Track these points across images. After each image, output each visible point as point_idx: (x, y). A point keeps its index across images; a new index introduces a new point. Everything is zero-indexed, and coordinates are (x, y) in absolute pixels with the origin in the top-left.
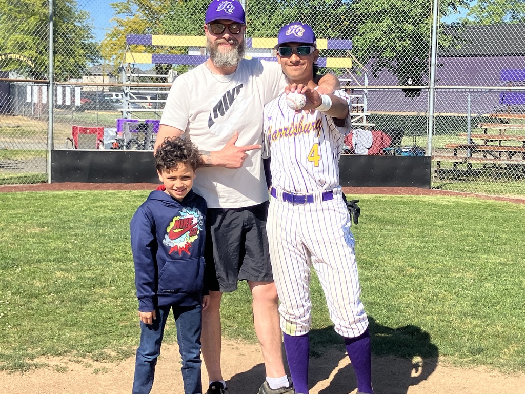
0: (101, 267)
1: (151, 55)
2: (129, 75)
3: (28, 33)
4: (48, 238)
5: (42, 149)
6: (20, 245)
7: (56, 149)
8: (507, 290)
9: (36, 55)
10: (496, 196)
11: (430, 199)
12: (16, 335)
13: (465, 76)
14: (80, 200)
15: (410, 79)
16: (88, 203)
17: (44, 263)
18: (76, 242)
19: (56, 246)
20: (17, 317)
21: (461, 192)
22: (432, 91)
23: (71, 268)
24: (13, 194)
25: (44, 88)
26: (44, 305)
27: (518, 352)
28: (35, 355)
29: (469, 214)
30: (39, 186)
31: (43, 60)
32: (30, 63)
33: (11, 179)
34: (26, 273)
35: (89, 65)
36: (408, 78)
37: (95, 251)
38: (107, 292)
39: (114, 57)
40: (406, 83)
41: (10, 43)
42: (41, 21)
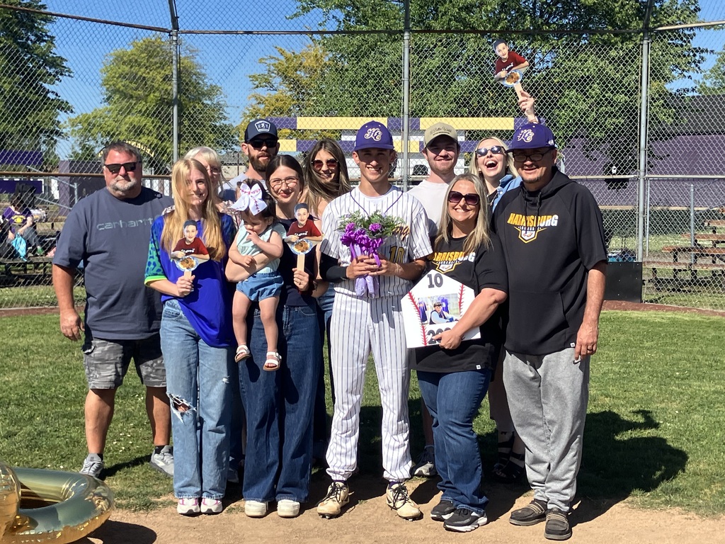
1: (295, 142)
3: (145, 113)
9: (155, 141)
10: (723, 311)
11: (640, 316)
13: (683, 163)
15: (614, 167)
21: (680, 307)
22: (642, 181)
25: (166, 182)
29: (686, 332)
31: (165, 146)
32: (148, 151)
36: (612, 166)
40: (609, 171)
41: (124, 128)
42: (162, 100)
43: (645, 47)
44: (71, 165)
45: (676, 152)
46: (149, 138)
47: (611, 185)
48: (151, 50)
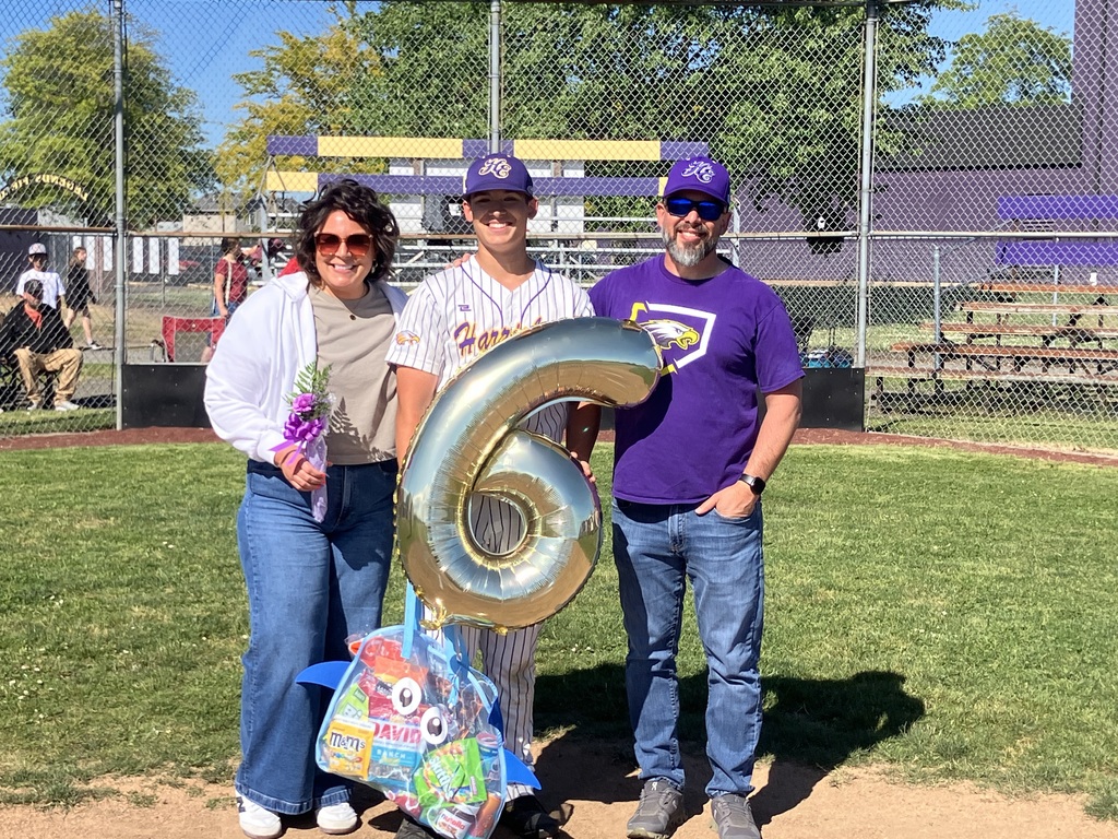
0: (220, 595)
1: (315, 175)
2: (274, 215)
3: (71, 132)
4: (117, 539)
5: (103, 362)
6: (62, 554)
7: (130, 362)
8: (1013, 630)
9: (90, 176)
10: (990, 444)
11: (863, 453)
12: (54, 734)
13: (928, 212)
14: (178, 462)
15: (821, 219)
16: (195, 468)
17: (109, 589)
18: (171, 546)
19: (132, 555)
20: (57, 698)
21: (923, 438)
22: (864, 241)
23: (162, 599)
24: (47, 453)
25: (108, 240)
26: (109, 673)
27: (1034, 753)
28: (94, 773)
29: (939, 479)
30: (97, 435)
31: (106, 186)
32: (78, 190)
33: (43, 422)
34: (73, 610)
35: (196, 195)
36: (817, 216)
37: (207, 563)
38: (233, 645)
39: (244, 178)
40: (813, 226)
41: (38, 155)
42: (101, 109)
43: (870, 28)
45: (917, 195)
46: (80, 172)
47: (817, 248)
48: (81, 32)
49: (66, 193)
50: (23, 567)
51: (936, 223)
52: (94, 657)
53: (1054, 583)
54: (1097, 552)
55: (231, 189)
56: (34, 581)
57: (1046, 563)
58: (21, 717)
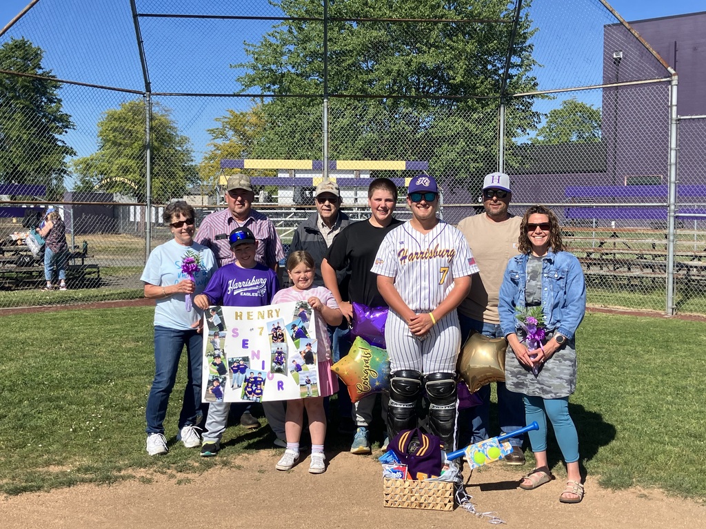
3: (131, 157)
6: (115, 360)
9: (140, 177)
12: (106, 448)
17: (137, 376)
19: (148, 360)
20: (108, 430)
24: (112, 310)
28: (123, 467)
32: (133, 185)
34: (118, 387)
35: (189, 186)
36: (478, 197)
39: (212, 178)
40: (476, 201)
41: (115, 167)
43: (502, 109)
44: (73, 196)
45: (525, 186)
46: (134, 175)
47: (478, 211)
48: (135, 111)
49: (128, 185)
50: (96, 366)
51: (534, 199)
52: (127, 410)
53: (588, 372)
54: (610, 356)
55: (205, 183)
56: (101, 373)
57: (585, 362)
58: (90, 440)
